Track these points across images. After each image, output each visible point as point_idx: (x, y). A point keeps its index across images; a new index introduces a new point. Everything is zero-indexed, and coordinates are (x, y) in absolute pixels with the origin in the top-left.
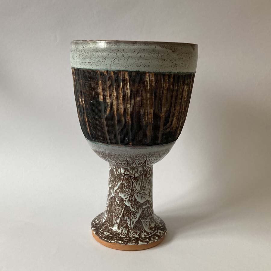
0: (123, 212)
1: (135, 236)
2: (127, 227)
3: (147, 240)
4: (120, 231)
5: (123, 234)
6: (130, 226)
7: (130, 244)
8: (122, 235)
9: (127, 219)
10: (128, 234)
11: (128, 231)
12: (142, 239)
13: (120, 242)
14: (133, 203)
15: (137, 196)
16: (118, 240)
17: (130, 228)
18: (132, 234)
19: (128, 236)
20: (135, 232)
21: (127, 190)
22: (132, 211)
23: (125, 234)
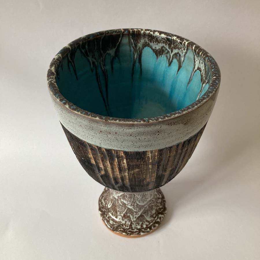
0: (127, 211)
1: (137, 227)
2: (130, 220)
3: (149, 230)
4: (124, 222)
5: (127, 225)
6: (133, 219)
7: (133, 235)
8: (125, 226)
9: (130, 215)
10: (131, 225)
11: (131, 223)
12: (143, 230)
13: (124, 234)
14: (135, 206)
15: (139, 202)
16: (122, 232)
17: (133, 221)
18: (134, 225)
19: (131, 227)
20: (137, 223)
21: (129, 199)
22: (134, 211)
23: (129, 225)
